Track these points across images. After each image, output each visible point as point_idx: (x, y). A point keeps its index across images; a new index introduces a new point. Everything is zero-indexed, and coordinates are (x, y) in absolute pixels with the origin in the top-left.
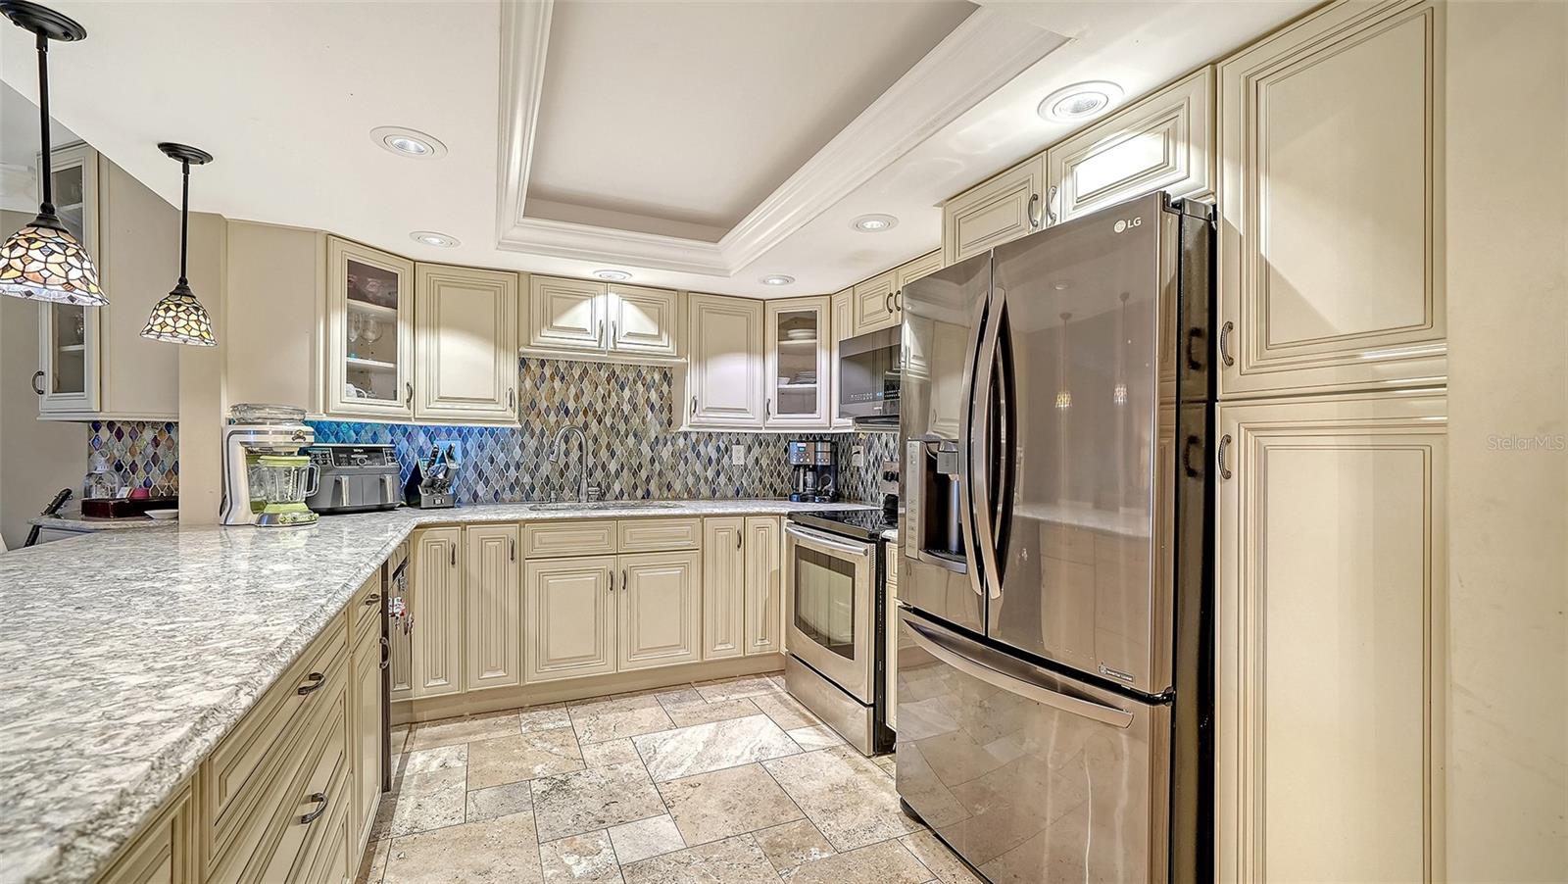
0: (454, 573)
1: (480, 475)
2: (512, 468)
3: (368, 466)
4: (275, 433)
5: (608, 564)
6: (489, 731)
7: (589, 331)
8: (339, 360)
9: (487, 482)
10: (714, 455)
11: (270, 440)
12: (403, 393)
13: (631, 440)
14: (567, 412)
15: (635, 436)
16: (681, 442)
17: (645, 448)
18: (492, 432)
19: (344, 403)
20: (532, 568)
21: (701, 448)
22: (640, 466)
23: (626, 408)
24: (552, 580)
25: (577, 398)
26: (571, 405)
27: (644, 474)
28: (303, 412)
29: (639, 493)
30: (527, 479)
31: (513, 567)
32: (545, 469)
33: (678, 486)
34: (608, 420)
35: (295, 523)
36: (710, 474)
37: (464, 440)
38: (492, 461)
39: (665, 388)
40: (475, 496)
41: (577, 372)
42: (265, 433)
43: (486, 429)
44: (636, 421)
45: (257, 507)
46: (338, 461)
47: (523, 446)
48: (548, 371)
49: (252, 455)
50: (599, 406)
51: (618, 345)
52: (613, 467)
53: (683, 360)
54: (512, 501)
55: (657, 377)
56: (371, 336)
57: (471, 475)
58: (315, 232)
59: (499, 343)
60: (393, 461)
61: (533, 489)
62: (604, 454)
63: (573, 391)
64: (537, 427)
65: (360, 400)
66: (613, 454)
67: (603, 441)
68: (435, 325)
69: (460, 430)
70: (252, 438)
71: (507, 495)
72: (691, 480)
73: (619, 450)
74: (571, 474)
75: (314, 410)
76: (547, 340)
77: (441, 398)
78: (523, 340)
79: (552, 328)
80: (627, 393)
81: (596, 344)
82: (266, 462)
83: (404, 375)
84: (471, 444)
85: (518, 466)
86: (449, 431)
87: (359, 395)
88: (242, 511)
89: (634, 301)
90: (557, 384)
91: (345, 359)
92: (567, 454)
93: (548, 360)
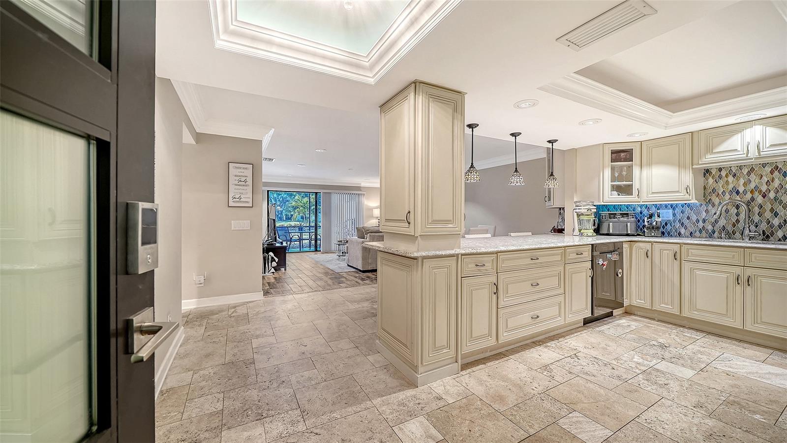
0: (648, 261)
1: (682, 224)
2: (701, 222)
3: (622, 219)
4: (584, 209)
5: (738, 271)
7: (739, 149)
8: (608, 184)
9: (686, 228)
11: (583, 211)
12: (635, 192)
14: (738, 193)
18: (689, 205)
19: (611, 198)
20: (686, 266)
24: (698, 272)
25: (745, 184)
26: (741, 189)
28: (593, 202)
30: (710, 228)
31: (677, 263)
32: (722, 222)
34: (772, 195)
35: (588, 236)
37: (674, 209)
38: (688, 218)
40: (680, 234)
41: (745, 171)
42: (581, 209)
43: (686, 204)
45: (580, 230)
46: (610, 218)
47: (707, 211)
48: (723, 173)
49: (578, 215)
50: (764, 188)
51: (762, 153)
52: (776, 222)
54: (701, 236)
56: (624, 173)
57: (678, 225)
58: (599, 144)
59: (680, 165)
60: (632, 218)
61: (714, 232)
62: (768, 215)
63: (742, 181)
64: (716, 201)
65: (619, 196)
66: (776, 215)
67: (768, 206)
68: (650, 164)
69: (672, 206)
70: (577, 211)
71: (698, 234)
73: (782, 212)
74: (740, 226)
75: (599, 202)
76: (709, 160)
77: (653, 193)
78: (695, 161)
79: (713, 153)
81: (745, 155)
82: (582, 217)
83: (636, 185)
84: (678, 211)
85: (704, 221)
86: (666, 206)
87: (619, 195)
88: (577, 232)
90: (730, 179)
91: (610, 183)
92: (738, 214)
93: (724, 168)
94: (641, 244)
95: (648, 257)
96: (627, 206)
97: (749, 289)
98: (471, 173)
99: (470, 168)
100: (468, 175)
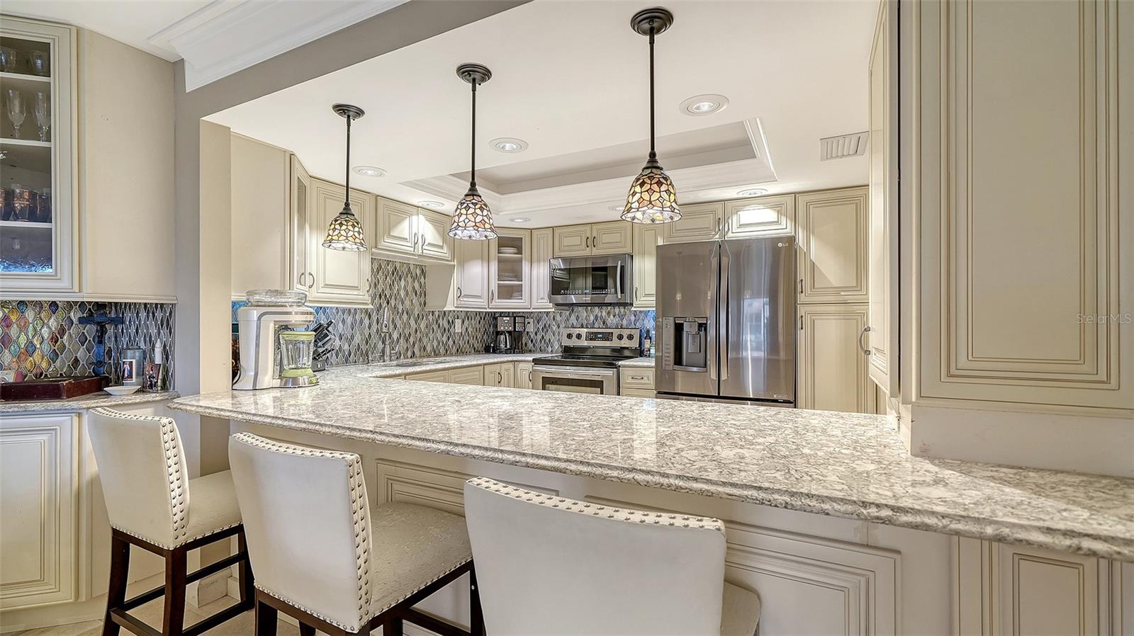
4: (296, 313)
10: (446, 326)
13: (405, 317)
15: (407, 313)
16: (430, 317)
17: (412, 322)
21: (440, 321)
22: (410, 334)
23: (402, 293)
27: (411, 340)
29: (409, 354)
32: (357, 339)
33: (429, 348)
34: (393, 302)
36: (445, 339)
39: (422, 280)
44: (407, 303)
47: (343, 321)
50: (387, 292)
52: (395, 336)
53: (452, 263)
54: (337, 364)
55: (418, 272)
58: (285, 152)
61: (350, 354)
66: (395, 327)
71: (335, 359)
72: (435, 344)
73: (399, 323)
76: (386, 245)
77: (327, 286)
79: (389, 236)
80: (403, 283)
81: (412, 249)
85: (341, 337)
89: (432, 221)
92: (370, 327)
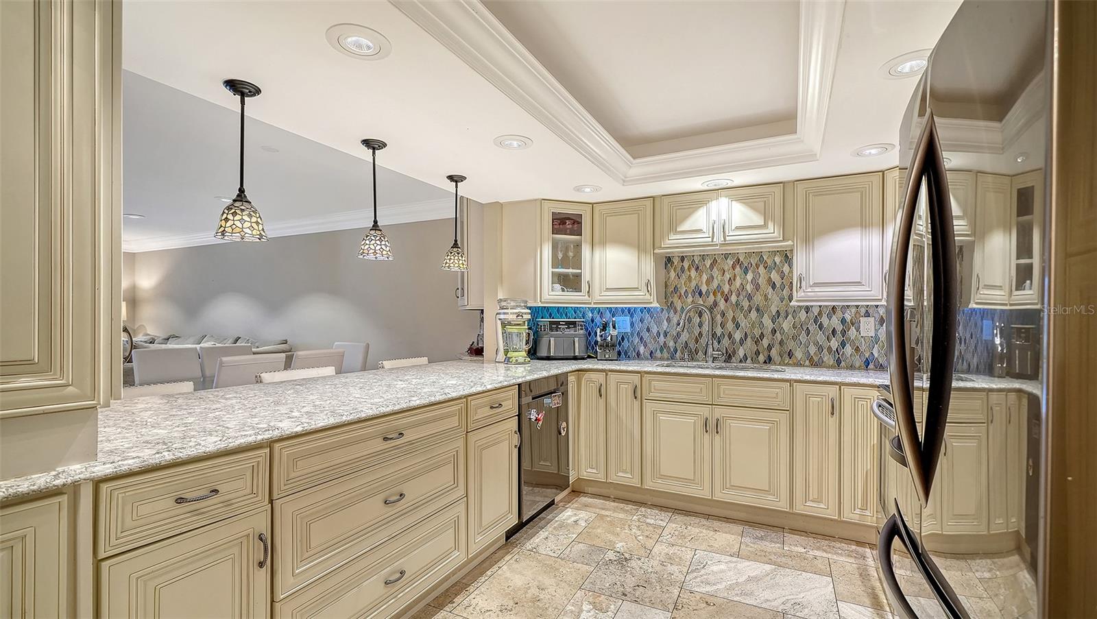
0: (602, 401)
1: (641, 339)
2: (662, 335)
3: (568, 332)
4: (511, 313)
5: (705, 411)
6: (614, 511)
7: (704, 230)
8: (547, 270)
9: (645, 346)
10: (839, 328)
11: (511, 317)
12: (584, 287)
13: (754, 314)
14: (700, 294)
15: (758, 310)
16: (803, 315)
17: (767, 321)
18: (649, 310)
19: (552, 295)
20: (649, 407)
21: (824, 320)
22: (762, 336)
23: (749, 288)
24: (662, 417)
25: (708, 283)
26: (704, 289)
27: (765, 342)
28: (526, 302)
29: (761, 358)
30: (671, 344)
31: (637, 404)
32: (685, 337)
33: (799, 354)
34: (733, 298)
35: (517, 363)
36: (834, 344)
37: (632, 316)
38: (648, 330)
39: (786, 268)
40: (638, 354)
41: (708, 263)
42: (508, 313)
43: (645, 308)
44: (758, 299)
45: (506, 352)
46: (551, 329)
47: (669, 320)
48: (686, 264)
49: (504, 325)
50: (726, 288)
51: (728, 238)
52: (738, 336)
53: (790, 243)
54: (661, 359)
55: (777, 259)
56: (571, 254)
57: (637, 340)
58: (536, 200)
59: (640, 248)
60: (582, 329)
61: (676, 351)
62: (730, 326)
63: (705, 277)
64: (678, 305)
65: (563, 293)
66: (738, 326)
67: (730, 315)
68: (603, 243)
69: (629, 310)
70: (502, 317)
71: (658, 354)
72: (812, 350)
73: (743, 323)
74: (703, 341)
75: (535, 301)
76: (673, 242)
77: (608, 289)
78: (657, 245)
79: (677, 232)
80: (750, 277)
81: (710, 239)
82: (509, 329)
83: (586, 277)
84: (636, 318)
85: (666, 334)
86: (623, 310)
87: (563, 291)
88: (501, 356)
89: (740, 200)
90: (693, 273)
91: (551, 270)
92: (700, 325)
93: (686, 256)
94: (593, 376)
95: (601, 396)
96: (575, 310)
97: (717, 437)
98: (235, 214)
99: (234, 201)
100: (227, 220)
